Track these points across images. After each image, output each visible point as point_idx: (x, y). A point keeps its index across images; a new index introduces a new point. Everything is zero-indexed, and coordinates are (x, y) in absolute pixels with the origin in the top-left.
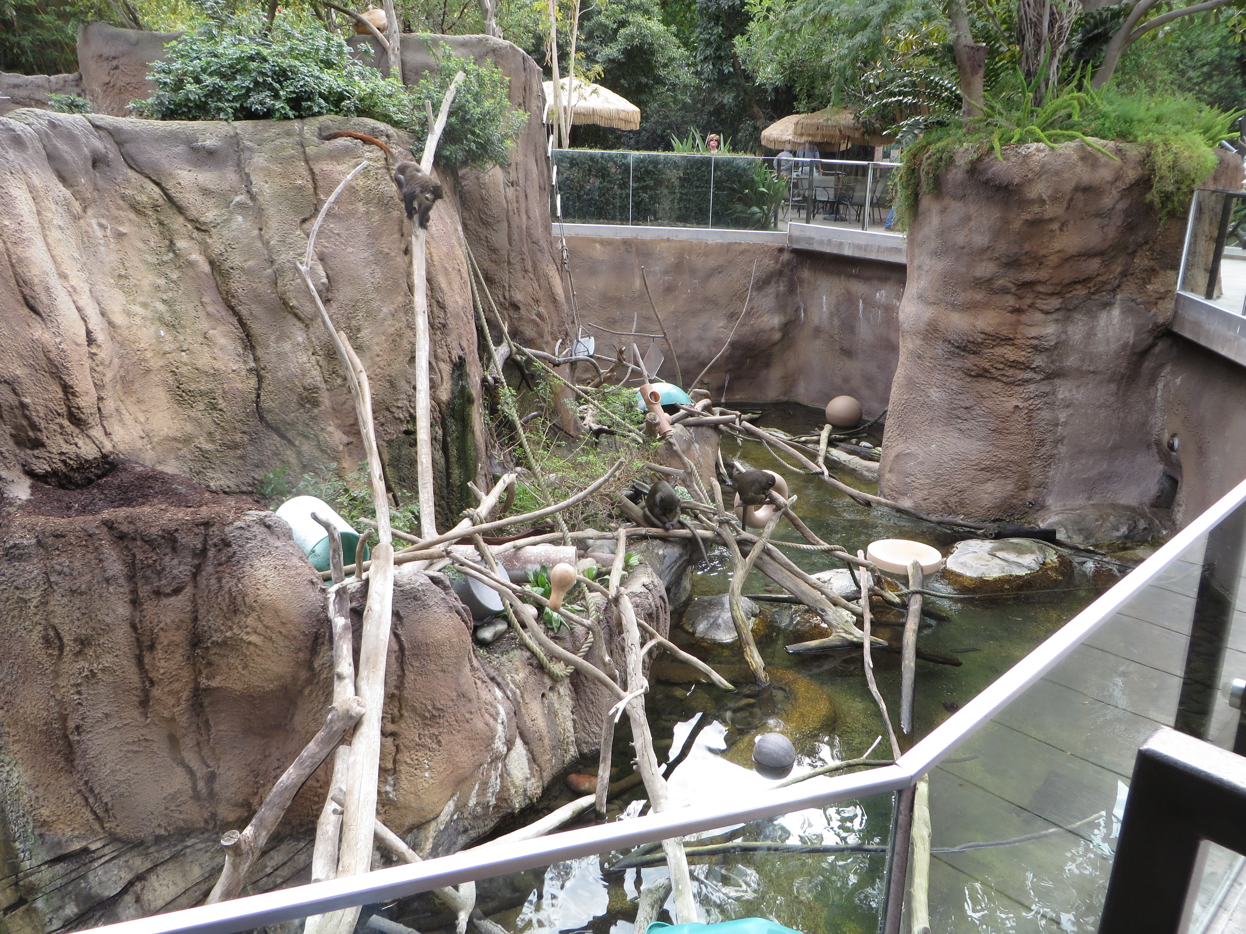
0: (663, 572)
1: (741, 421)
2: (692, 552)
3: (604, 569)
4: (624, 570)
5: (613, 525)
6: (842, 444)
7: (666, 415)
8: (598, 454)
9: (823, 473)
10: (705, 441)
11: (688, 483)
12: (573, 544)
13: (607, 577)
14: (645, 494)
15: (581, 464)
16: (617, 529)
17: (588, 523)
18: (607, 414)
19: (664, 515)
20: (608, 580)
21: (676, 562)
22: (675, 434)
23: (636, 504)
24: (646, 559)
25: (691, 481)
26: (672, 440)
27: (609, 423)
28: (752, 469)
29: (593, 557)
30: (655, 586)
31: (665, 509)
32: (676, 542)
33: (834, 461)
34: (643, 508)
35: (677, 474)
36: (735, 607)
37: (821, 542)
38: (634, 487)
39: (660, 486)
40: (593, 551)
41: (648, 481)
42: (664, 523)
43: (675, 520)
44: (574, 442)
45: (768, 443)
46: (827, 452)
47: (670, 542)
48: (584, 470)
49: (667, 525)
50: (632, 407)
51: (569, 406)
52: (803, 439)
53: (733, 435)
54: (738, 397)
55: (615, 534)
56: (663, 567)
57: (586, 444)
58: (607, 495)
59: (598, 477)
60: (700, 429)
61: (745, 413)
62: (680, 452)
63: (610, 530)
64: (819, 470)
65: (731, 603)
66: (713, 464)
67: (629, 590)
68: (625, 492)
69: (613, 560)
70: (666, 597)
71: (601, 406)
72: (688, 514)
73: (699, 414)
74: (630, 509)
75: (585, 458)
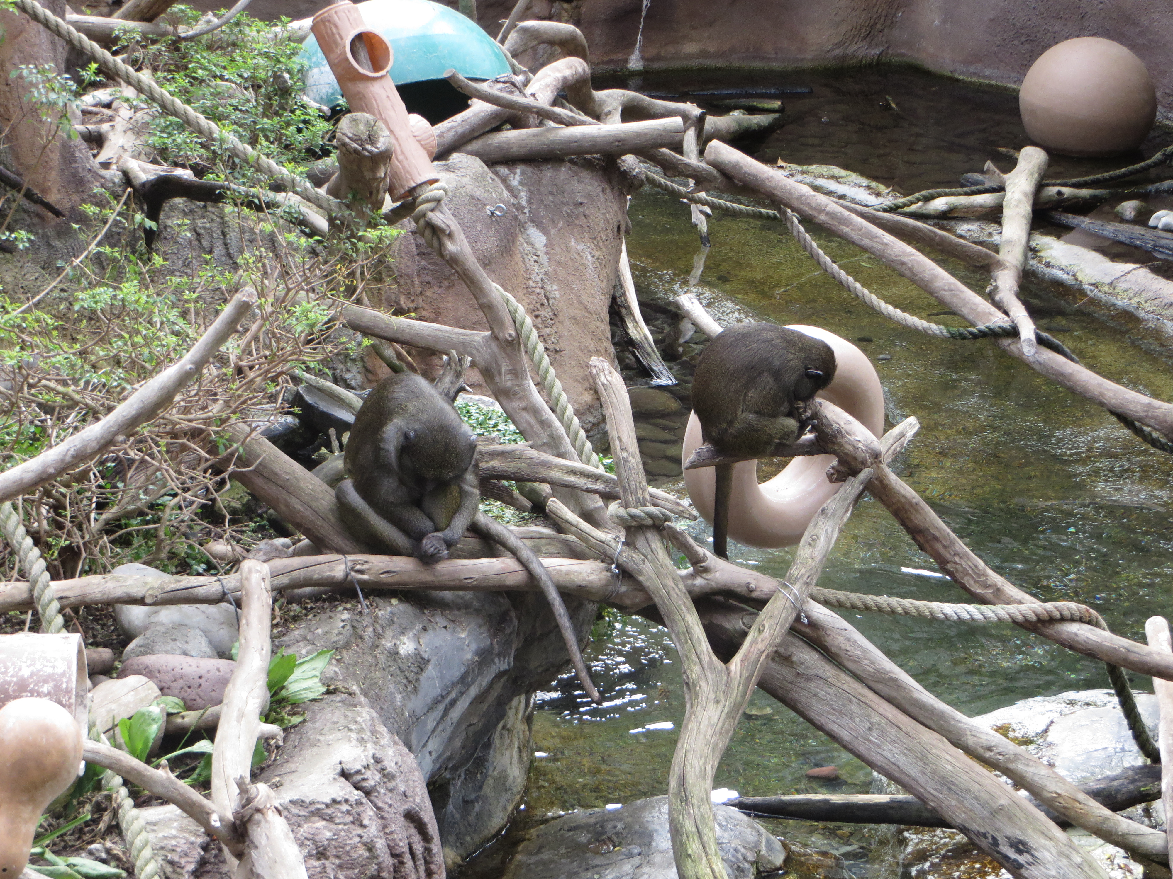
0: (416, 719)
1: (703, 141)
2: (529, 642)
3: (190, 718)
4: (267, 717)
5: (220, 547)
6: (1085, 222)
7: (418, 121)
8: (156, 275)
9: (1013, 333)
10: (570, 220)
11: (507, 381)
12: (68, 625)
13: (202, 746)
14: (342, 426)
15: (92, 316)
16: (234, 563)
17: (125, 542)
18: (186, 124)
19: (418, 503)
20: (206, 758)
21: (464, 681)
22: (454, 195)
23: (310, 464)
24: (350, 674)
25: (517, 374)
26: (438, 218)
27: (197, 155)
28: (749, 322)
29: (148, 672)
30: (387, 776)
31: (420, 481)
32: (465, 607)
33: (1058, 283)
34: (334, 481)
35: (464, 348)
36: (694, 847)
37: (1012, 590)
38: (297, 400)
39: (398, 393)
40: (148, 649)
41: (354, 375)
42: (417, 537)
43: (460, 523)
44: (64, 232)
45: (807, 221)
46: (1031, 250)
47: (442, 606)
48: (104, 340)
49: (430, 544)
50: (284, 91)
51: (39, 94)
52: (940, 204)
53: (675, 195)
54: (690, 48)
55: (231, 581)
56: (417, 703)
57: (111, 239)
58: (195, 434)
59: (159, 365)
60: (548, 173)
61: (721, 110)
62: (472, 262)
63: (211, 568)
64: (998, 320)
65: (676, 831)
66: (602, 305)
67: (287, 795)
68: (263, 423)
69: (224, 682)
70: (428, 815)
71: (164, 92)
72: (506, 498)
73: (543, 115)
74: (285, 486)
75: (104, 294)
